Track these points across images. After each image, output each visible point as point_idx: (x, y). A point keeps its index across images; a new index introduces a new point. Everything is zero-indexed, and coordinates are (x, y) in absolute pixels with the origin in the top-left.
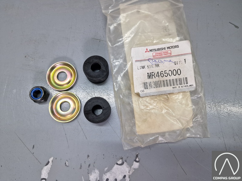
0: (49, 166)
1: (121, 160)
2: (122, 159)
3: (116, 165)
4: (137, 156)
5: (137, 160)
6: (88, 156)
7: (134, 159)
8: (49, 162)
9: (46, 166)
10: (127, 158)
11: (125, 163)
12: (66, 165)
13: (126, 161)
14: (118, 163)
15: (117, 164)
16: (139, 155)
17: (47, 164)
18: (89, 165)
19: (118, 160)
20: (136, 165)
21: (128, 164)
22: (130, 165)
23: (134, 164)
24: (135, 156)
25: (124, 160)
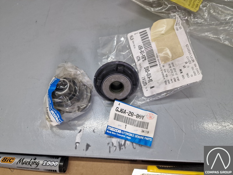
0: (81, 133)
8: (81, 130)
9: (79, 133)
17: (80, 132)
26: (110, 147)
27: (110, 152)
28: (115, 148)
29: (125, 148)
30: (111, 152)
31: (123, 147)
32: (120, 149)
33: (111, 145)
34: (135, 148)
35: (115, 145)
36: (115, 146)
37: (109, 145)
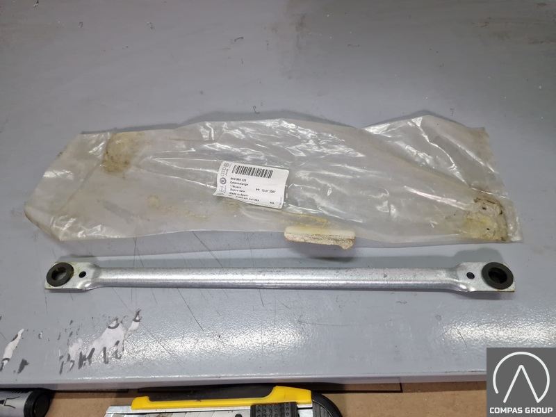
0: (17, 341)
1: (115, 322)
2: (117, 320)
3: (107, 329)
4: (138, 314)
5: (137, 318)
6: (72, 322)
7: (133, 317)
8: (17, 336)
9: (12, 341)
10: (124, 317)
11: (120, 325)
12: (40, 338)
13: (122, 322)
14: (112, 326)
15: (109, 327)
16: (140, 313)
17: (14, 339)
18: (71, 334)
19: (111, 322)
20: (135, 325)
21: (123, 326)
22: (127, 327)
23: (132, 325)
24: (135, 314)
25: (119, 322)
26: (63, 364)
27: (61, 372)
28: (72, 364)
29: (90, 362)
30: (63, 372)
31: (87, 361)
32: (81, 364)
33: (65, 359)
34: (108, 363)
35: (72, 359)
36: (73, 361)
37: (63, 359)
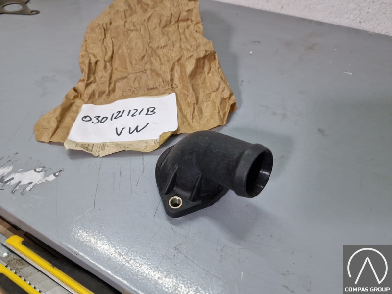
1: (41, 169)
2: (44, 167)
3: (33, 170)
4: (60, 171)
5: (57, 174)
6: (17, 153)
10: (50, 169)
13: (45, 171)
14: (37, 170)
15: (35, 170)
18: (10, 161)
19: (39, 167)
20: (52, 178)
21: (45, 174)
22: (46, 176)
23: (50, 176)
24: (58, 170)
25: (45, 169)
29: (3, 186)
34: (13, 193)
